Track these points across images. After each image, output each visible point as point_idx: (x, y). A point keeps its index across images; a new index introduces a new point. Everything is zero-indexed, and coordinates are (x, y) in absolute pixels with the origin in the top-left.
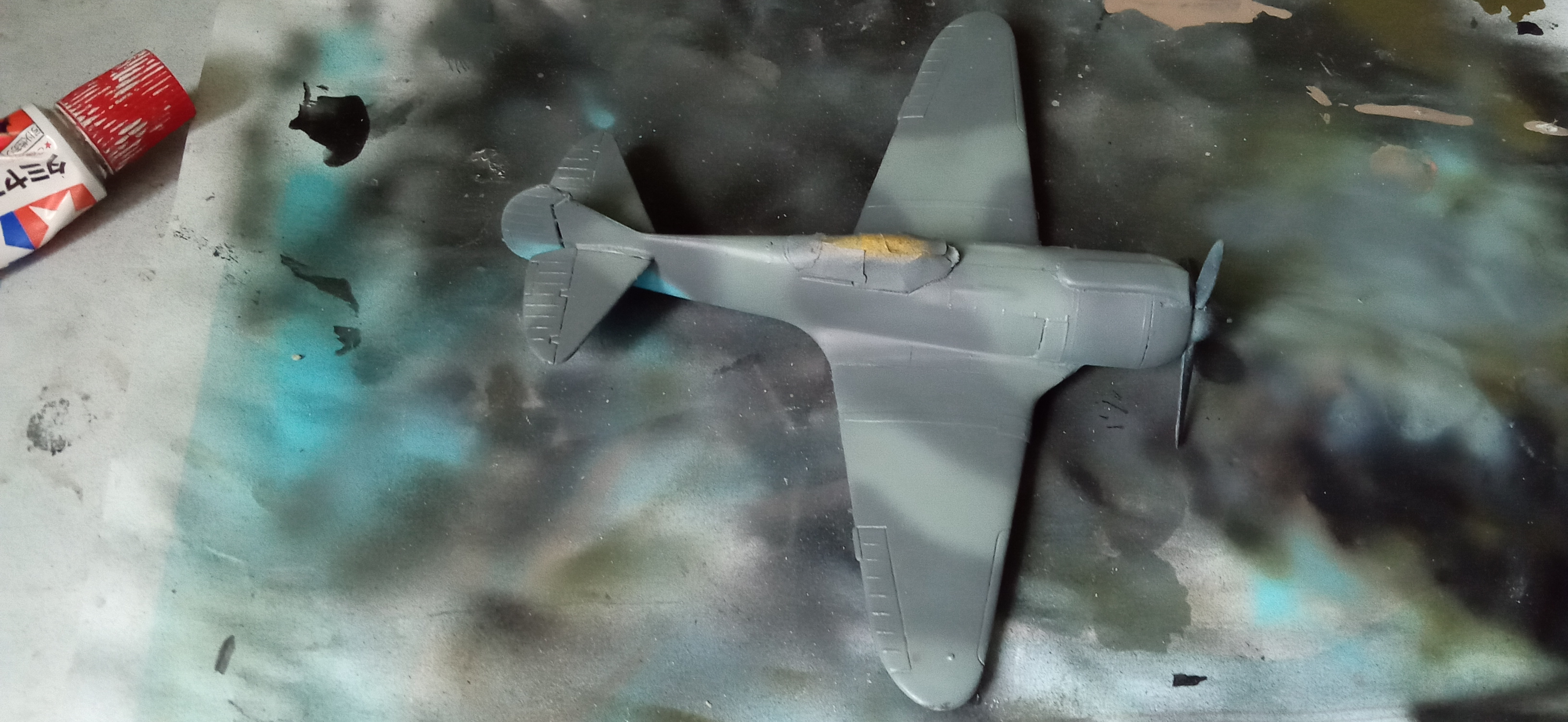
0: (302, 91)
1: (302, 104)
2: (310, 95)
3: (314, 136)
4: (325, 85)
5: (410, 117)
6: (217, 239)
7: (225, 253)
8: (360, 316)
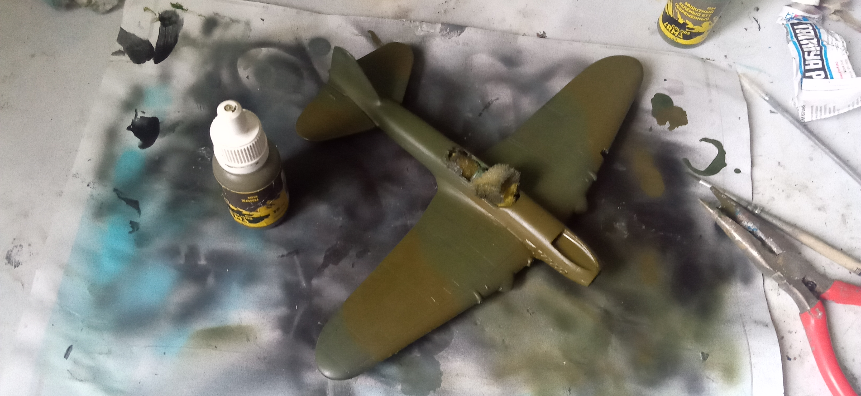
0: (135, 113)
1: (134, 119)
2: (137, 116)
3: (136, 134)
4: (144, 111)
5: (178, 129)
6: (89, 178)
7: (91, 185)
8: (141, 217)
